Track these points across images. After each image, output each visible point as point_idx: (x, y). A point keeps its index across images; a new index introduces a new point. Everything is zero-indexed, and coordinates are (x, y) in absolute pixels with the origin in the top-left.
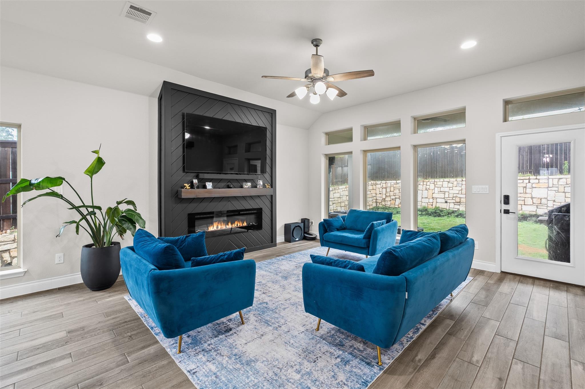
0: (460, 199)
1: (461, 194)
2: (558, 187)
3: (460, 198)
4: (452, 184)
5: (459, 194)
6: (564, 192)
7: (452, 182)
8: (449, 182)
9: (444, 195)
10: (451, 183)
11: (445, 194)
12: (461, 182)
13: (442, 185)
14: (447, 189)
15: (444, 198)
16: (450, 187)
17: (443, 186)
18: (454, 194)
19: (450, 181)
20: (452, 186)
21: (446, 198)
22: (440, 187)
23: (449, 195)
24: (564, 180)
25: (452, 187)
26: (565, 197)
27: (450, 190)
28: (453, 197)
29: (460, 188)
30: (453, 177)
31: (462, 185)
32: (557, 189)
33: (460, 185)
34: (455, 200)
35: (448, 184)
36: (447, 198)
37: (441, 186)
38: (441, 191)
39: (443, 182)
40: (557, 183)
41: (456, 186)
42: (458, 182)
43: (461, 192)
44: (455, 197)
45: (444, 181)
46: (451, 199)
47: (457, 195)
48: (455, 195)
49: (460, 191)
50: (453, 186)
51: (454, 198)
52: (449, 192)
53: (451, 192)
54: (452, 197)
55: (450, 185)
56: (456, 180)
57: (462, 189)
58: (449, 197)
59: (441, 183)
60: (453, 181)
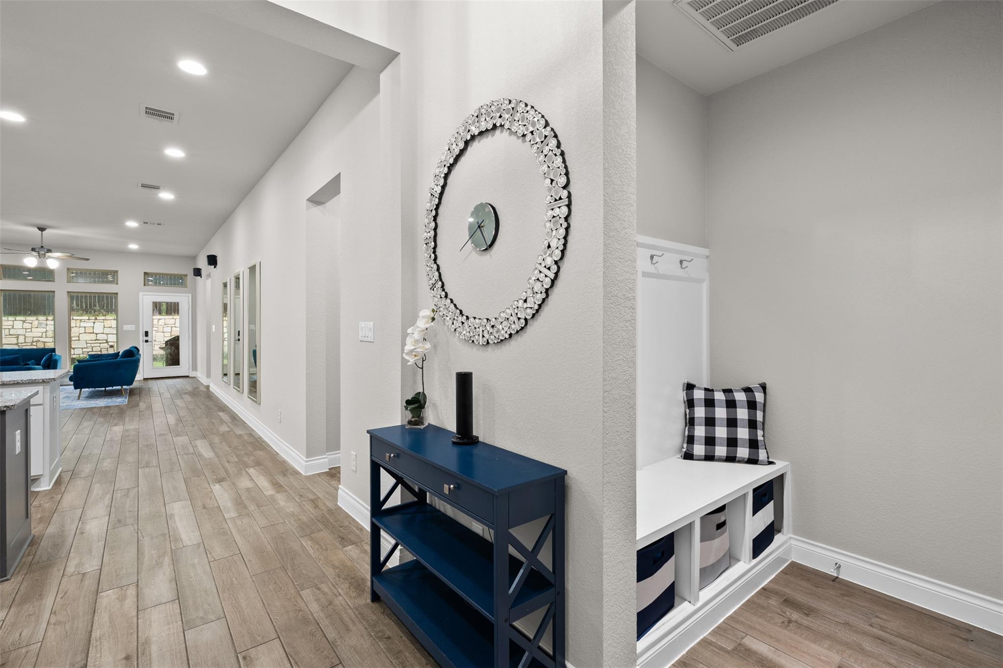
0: (44, 344)
1: (46, 337)
2: (158, 328)
3: (45, 342)
4: (30, 325)
5: (42, 337)
6: (163, 332)
7: (31, 322)
8: (24, 321)
9: (17, 340)
10: (29, 323)
11: (18, 338)
12: (45, 322)
13: (13, 326)
14: (22, 332)
15: (16, 344)
16: (26, 329)
17: (15, 327)
18: (34, 337)
19: (26, 320)
20: (30, 327)
21: (19, 344)
22: (9, 329)
23: (25, 339)
24: (163, 321)
25: (31, 329)
26: (164, 337)
27: (26, 332)
28: (33, 342)
29: (45, 330)
30: (30, 315)
31: (47, 325)
32: (157, 329)
33: (44, 326)
34: (36, 346)
35: (23, 324)
36: (22, 343)
37: (10, 327)
38: (10, 335)
39: (13, 321)
40: (157, 324)
41: (37, 327)
42: (40, 322)
43: (46, 335)
44: (35, 342)
45: (16, 320)
46: (30, 344)
47: (39, 339)
48: (35, 339)
49: (44, 334)
50: (32, 327)
51: (34, 344)
52: (25, 335)
53: (27, 334)
54: (31, 341)
55: (27, 325)
56: (37, 319)
57: (46, 331)
58: (25, 342)
59: (11, 323)
60: (32, 320)
